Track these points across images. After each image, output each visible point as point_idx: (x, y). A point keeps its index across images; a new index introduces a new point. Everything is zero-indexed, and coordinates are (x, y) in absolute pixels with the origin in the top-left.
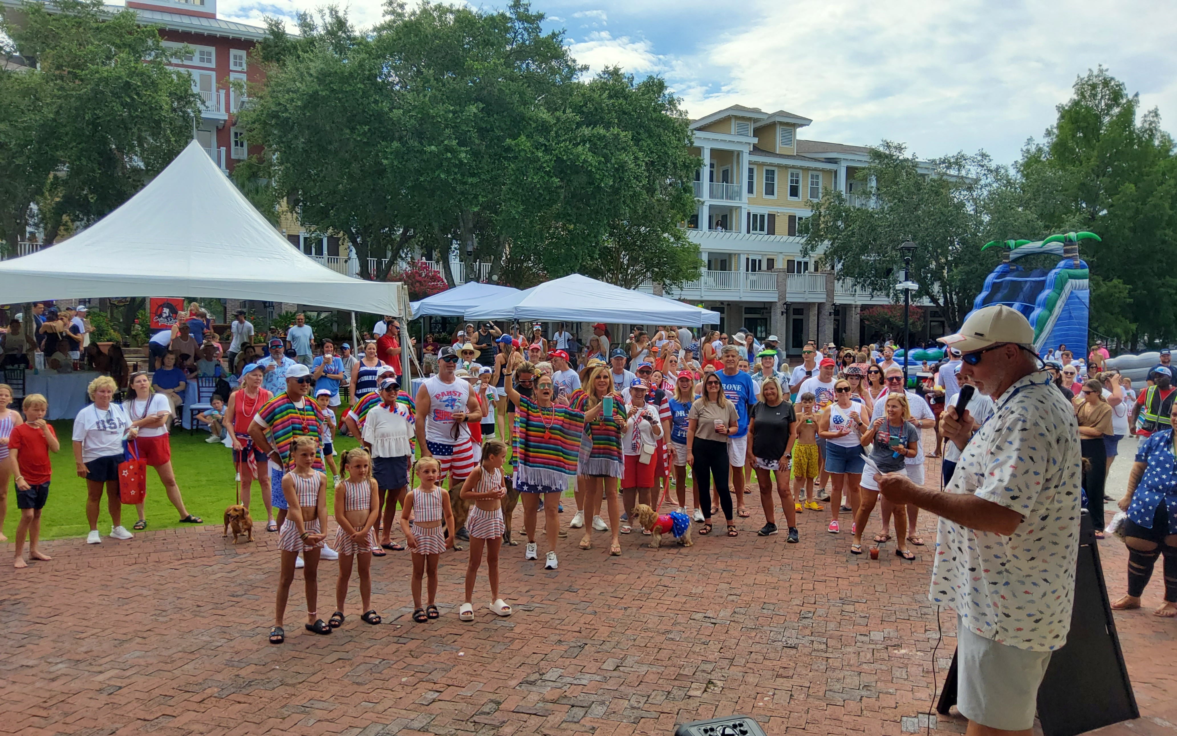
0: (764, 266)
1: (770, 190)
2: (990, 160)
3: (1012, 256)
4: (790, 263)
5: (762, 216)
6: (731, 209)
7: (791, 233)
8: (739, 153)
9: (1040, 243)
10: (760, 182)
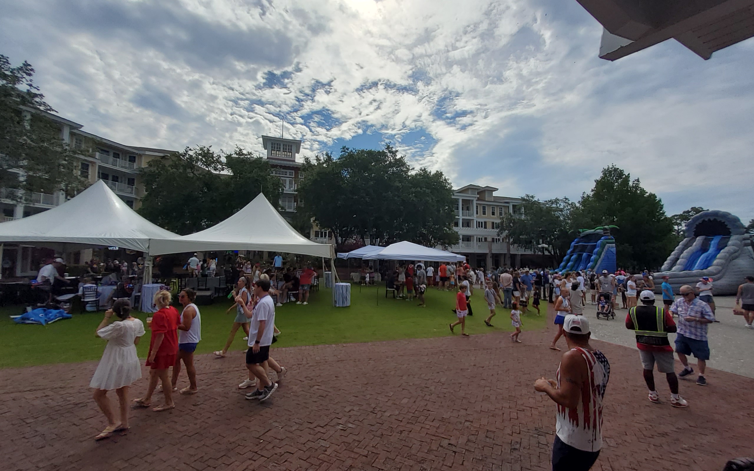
0: (483, 240)
1: (484, 213)
2: (569, 200)
3: (581, 235)
4: (493, 239)
5: (482, 223)
6: (470, 220)
7: (493, 228)
8: (472, 200)
9: (593, 230)
10: (480, 210)
